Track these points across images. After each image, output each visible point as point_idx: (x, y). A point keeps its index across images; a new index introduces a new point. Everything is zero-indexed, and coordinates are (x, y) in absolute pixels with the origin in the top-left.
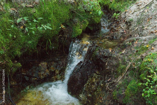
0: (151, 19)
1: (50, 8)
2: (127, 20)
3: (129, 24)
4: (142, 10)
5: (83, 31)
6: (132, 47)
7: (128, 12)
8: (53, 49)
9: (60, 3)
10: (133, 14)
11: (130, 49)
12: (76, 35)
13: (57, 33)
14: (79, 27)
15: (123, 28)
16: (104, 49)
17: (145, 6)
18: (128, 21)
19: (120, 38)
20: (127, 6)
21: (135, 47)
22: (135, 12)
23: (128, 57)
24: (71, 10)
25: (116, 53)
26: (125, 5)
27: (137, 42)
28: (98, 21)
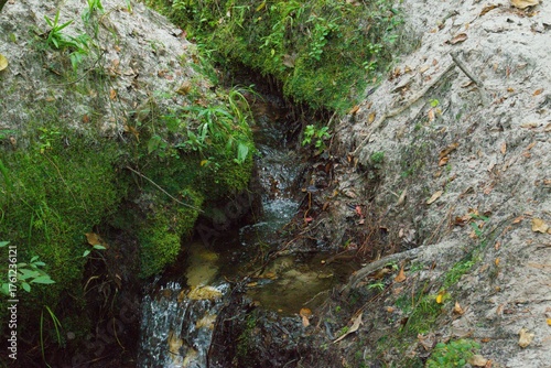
0: (455, 150)
1: (31, 183)
2: (362, 159)
3: (371, 175)
4: (415, 111)
5: (184, 239)
6: (384, 297)
7: (361, 117)
8: (69, 342)
9: (66, 147)
10: (381, 127)
11: (382, 311)
12: (159, 263)
13: (76, 272)
14: (166, 228)
15: (351, 194)
16: (278, 320)
17: (424, 90)
18: (364, 163)
19: (343, 243)
20: (359, 87)
21: (399, 300)
22: (390, 122)
23: (373, 348)
24: (121, 167)
25: (328, 330)
26: (348, 80)
27: (403, 275)
28: (241, 180)
